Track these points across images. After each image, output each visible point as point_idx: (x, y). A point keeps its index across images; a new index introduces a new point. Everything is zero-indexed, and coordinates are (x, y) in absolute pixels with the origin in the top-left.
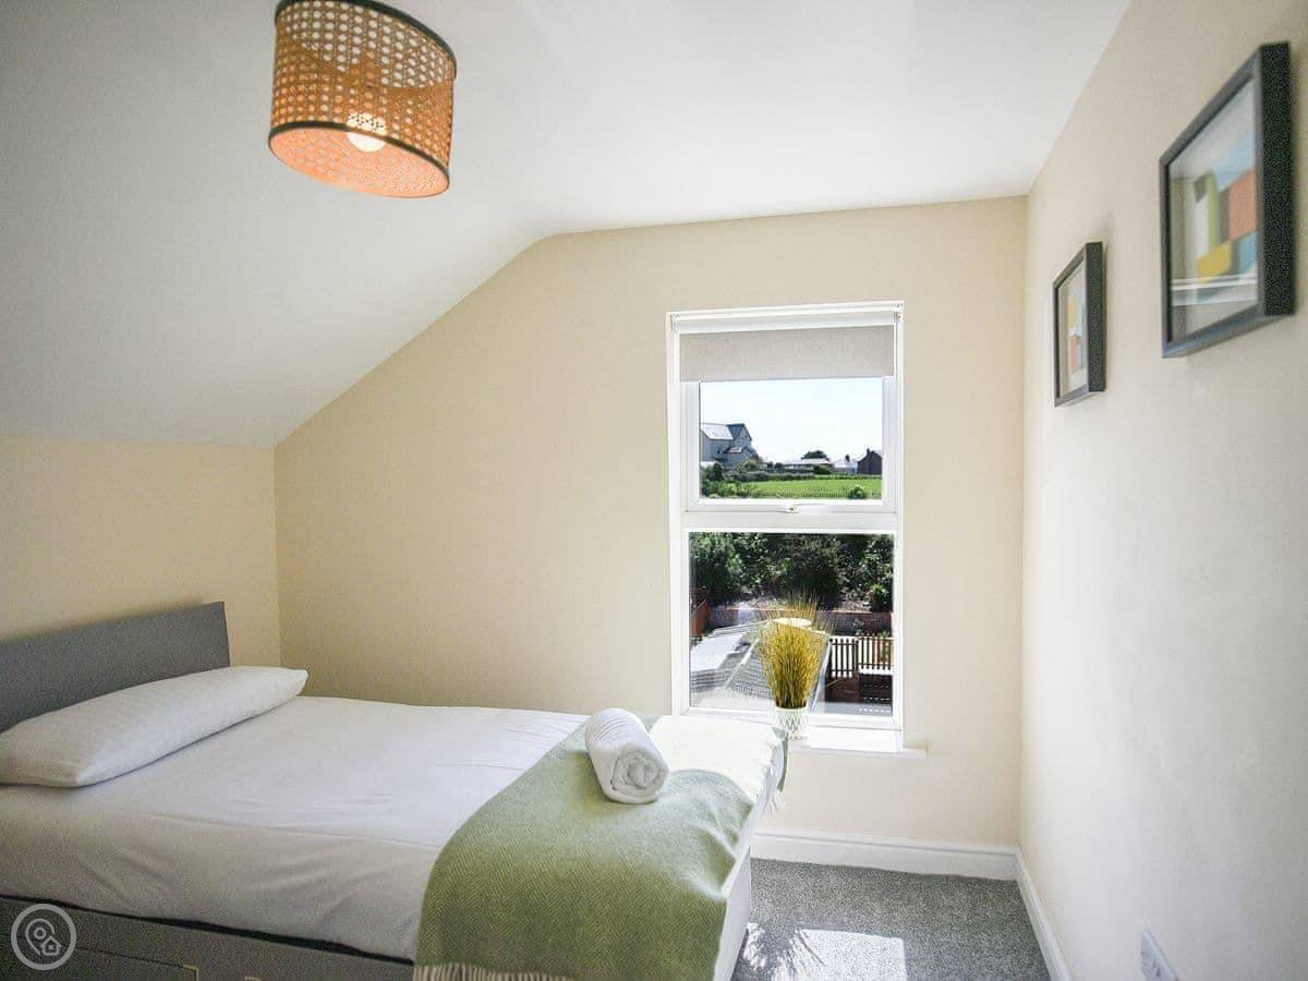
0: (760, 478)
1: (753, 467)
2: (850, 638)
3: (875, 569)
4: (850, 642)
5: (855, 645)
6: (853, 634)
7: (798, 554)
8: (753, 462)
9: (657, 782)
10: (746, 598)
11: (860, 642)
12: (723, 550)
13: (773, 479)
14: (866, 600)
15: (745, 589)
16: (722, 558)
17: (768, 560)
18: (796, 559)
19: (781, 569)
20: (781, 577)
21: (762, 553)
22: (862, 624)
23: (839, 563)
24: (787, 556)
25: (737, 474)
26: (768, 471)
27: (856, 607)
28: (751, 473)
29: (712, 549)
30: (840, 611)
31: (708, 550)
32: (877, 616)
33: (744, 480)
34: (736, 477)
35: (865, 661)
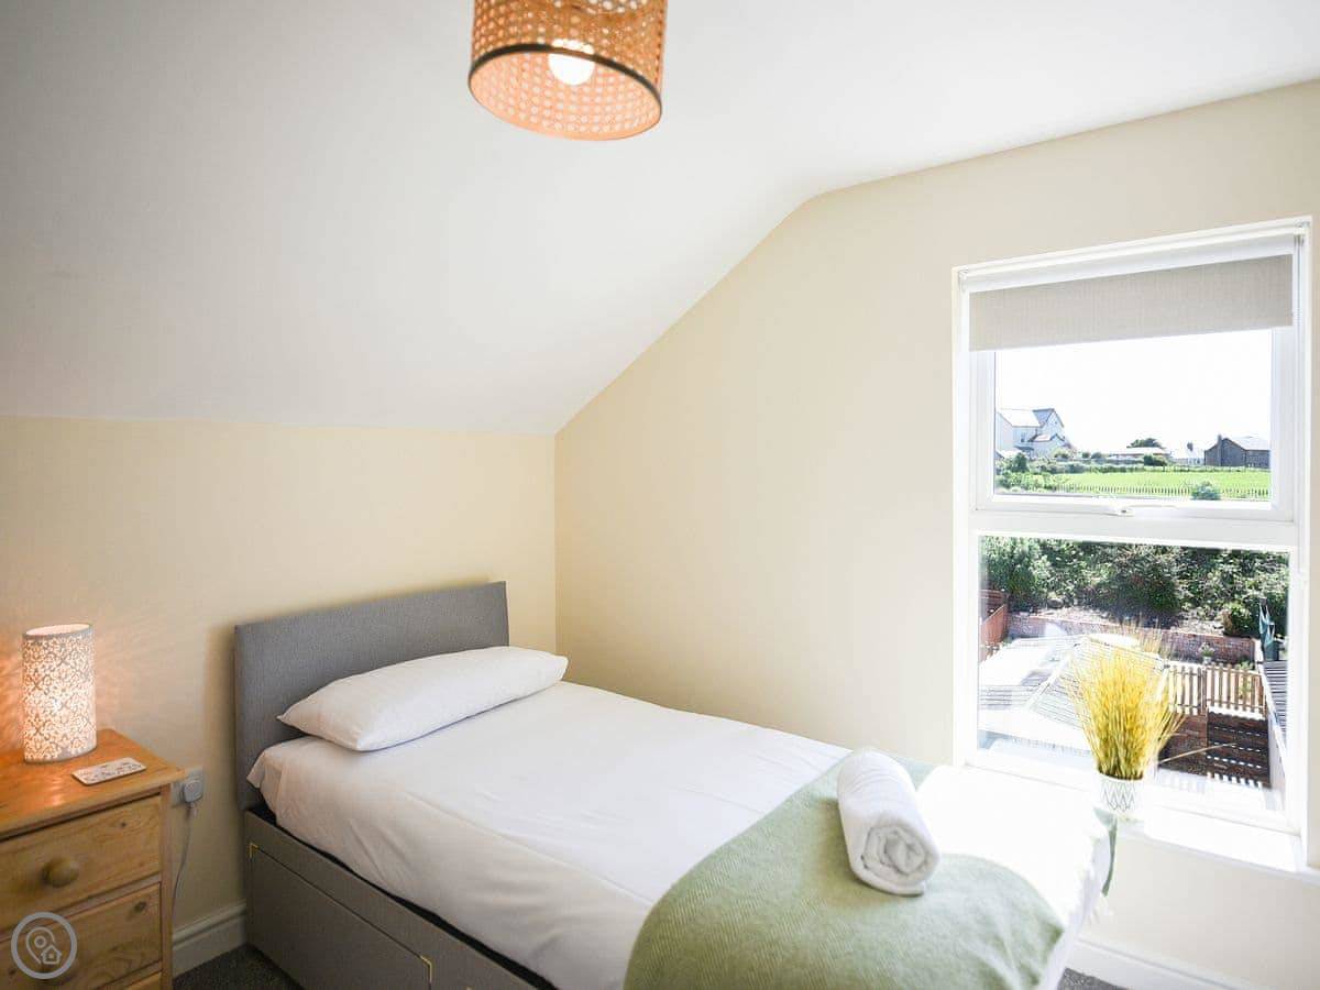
0: (1074, 470)
1: (1065, 457)
2: (1196, 667)
3: (1232, 583)
4: (1195, 671)
5: (1202, 677)
6: (1199, 660)
7: (1123, 560)
8: (1065, 451)
9: (924, 868)
10: (1055, 606)
11: (1209, 672)
12: (1027, 549)
13: (1090, 470)
14: (1219, 620)
15: (1053, 596)
16: (1025, 559)
17: (1083, 564)
18: (1120, 565)
19: (1100, 575)
20: (1099, 586)
21: (1074, 556)
22: (1212, 650)
23: (1179, 573)
24: (1108, 561)
25: (1045, 465)
26: (1085, 462)
27: (1202, 629)
28: (1061, 465)
29: (1013, 548)
30: (1179, 631)
31: (1008, 549)
32: (1234, 642)
33: (1053, 471)
34: (1043, 468)
35: (1216, 698)
